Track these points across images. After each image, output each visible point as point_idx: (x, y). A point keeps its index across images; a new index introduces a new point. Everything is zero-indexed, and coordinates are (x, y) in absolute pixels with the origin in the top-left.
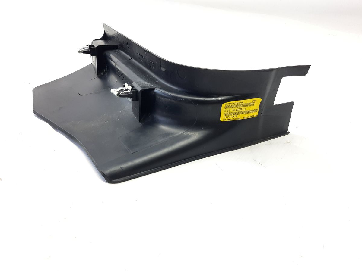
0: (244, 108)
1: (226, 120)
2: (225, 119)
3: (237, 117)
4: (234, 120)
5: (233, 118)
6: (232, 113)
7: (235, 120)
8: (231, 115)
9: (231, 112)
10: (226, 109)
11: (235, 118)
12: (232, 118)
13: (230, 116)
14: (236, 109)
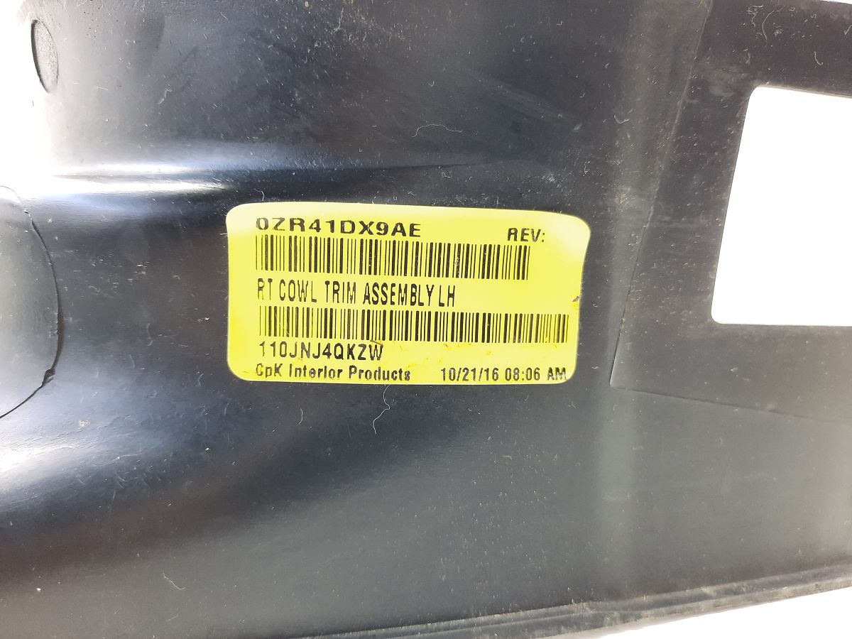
0: (433, 281)
1: (284, 370)
2: (271, 361)
3: (376, 354)
4: (355, 380)
5: (345, 364)
6: (328, 316)
7: (363, 381)
8: (328, 331)
9: (322, 304)
10: (277, 275)
11: (360, 365)
12: (333, 363)
13: (315, 342)
14: (362, 281)
